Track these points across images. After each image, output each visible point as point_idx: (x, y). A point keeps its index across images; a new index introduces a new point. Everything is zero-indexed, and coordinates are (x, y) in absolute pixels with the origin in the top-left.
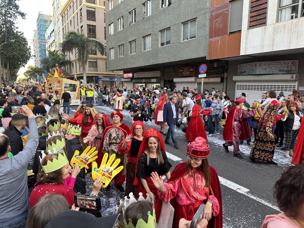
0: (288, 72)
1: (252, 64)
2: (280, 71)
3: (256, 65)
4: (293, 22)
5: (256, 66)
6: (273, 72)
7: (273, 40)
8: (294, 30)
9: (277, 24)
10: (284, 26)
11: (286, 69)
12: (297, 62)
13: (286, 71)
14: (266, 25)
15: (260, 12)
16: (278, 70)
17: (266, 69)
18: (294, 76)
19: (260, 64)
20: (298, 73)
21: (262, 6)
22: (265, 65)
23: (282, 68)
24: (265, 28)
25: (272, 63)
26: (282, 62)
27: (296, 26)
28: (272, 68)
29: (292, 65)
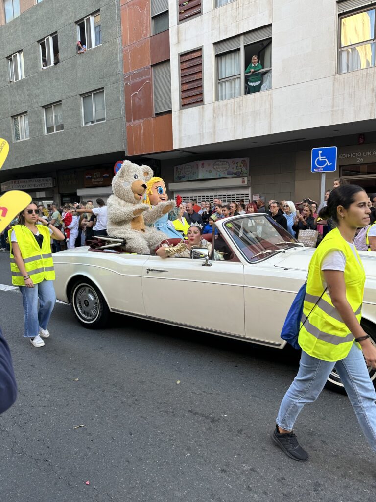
0: (238, 175)
1: (192, 164)
2: (228, 174)
3: (197, 165)
4: (236, 101)
5: (197, 168)
6: (220, 176)
7: (214, 127)
8: (238, 113)
9: (217, 104)
10: (226, 106)
11: (235, 171)
12: (247, 160)
13: (236, 174)
14: (204, 104)
15: (194, 85)
16: (226, 172)
17: (210, 171)
18: (246, 179)
19: (203, 164)
20: (250, 176)
21: (196, 76)
22: (209, 165)
23: (230, 170)
24: (203, 108)
25: (217, 163)
26: (230, 160)
27: (240, 107)
28: (219, 170)
29: (242, 165)
